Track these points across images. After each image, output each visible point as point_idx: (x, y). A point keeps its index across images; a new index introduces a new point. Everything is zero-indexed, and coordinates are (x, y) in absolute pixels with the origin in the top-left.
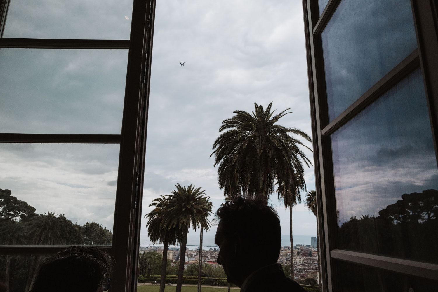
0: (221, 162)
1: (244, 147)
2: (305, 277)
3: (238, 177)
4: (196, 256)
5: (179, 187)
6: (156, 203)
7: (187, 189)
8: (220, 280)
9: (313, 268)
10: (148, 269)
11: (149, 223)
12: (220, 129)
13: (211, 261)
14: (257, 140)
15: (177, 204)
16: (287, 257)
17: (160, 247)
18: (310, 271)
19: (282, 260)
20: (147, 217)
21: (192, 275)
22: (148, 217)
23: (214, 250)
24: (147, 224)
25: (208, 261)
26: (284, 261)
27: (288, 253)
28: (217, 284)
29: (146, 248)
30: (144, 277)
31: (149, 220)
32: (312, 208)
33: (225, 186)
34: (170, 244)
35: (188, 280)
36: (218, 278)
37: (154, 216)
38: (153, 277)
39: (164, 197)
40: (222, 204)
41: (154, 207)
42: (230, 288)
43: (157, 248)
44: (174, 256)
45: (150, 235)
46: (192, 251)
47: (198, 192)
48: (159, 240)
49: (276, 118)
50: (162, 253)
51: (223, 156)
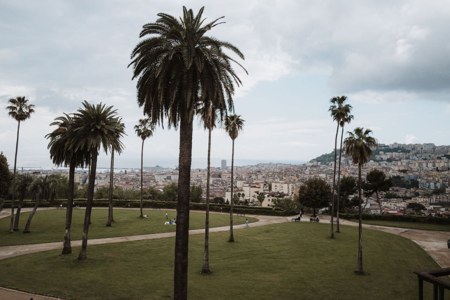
0: (141, 74)
1: (171, 58)
2: (214, 196)
3: (162, 93)
4: (105, 179)
5: (86, 105)
6: (59, 123)
7: (96, 108)
8: (132, 202)
9: (222, 188)
10: (51, 193)
11: (51, 144)
12: (140, 34)
13: (122, 183)
14: (185, 51)
15: (85, 123)
16: (198, 178)
17: (66, 170)
18: (218, 190)
19: (193, 181)
20: (48, 138)
21: (102, 197)
22: (50, 138)
23: (124, 172)
24: (49, 146)
25: (118, 183)
26: (195, 182)
27: (199, 175)
28: (129, 205)
29: (49, 171)
30: (47, 201)
31: (51, 141)
32: (229, 132)
33: (144, 103)
34: (77, 167)
35: (98, 203)
36: (129, 200)
37: (57, 137)
38: (58, 201)
39: (69, 116)
40: (136, 125)
41: (56, 127)
42: (143, 209)
43: (61, 171)
44: (81, 179)
45: (53, 157)
46: (101, 173)
47: (109, 111)
48: (64, 163)
49: (209, 27)
50: (68, 176)
51: (143, 68)
